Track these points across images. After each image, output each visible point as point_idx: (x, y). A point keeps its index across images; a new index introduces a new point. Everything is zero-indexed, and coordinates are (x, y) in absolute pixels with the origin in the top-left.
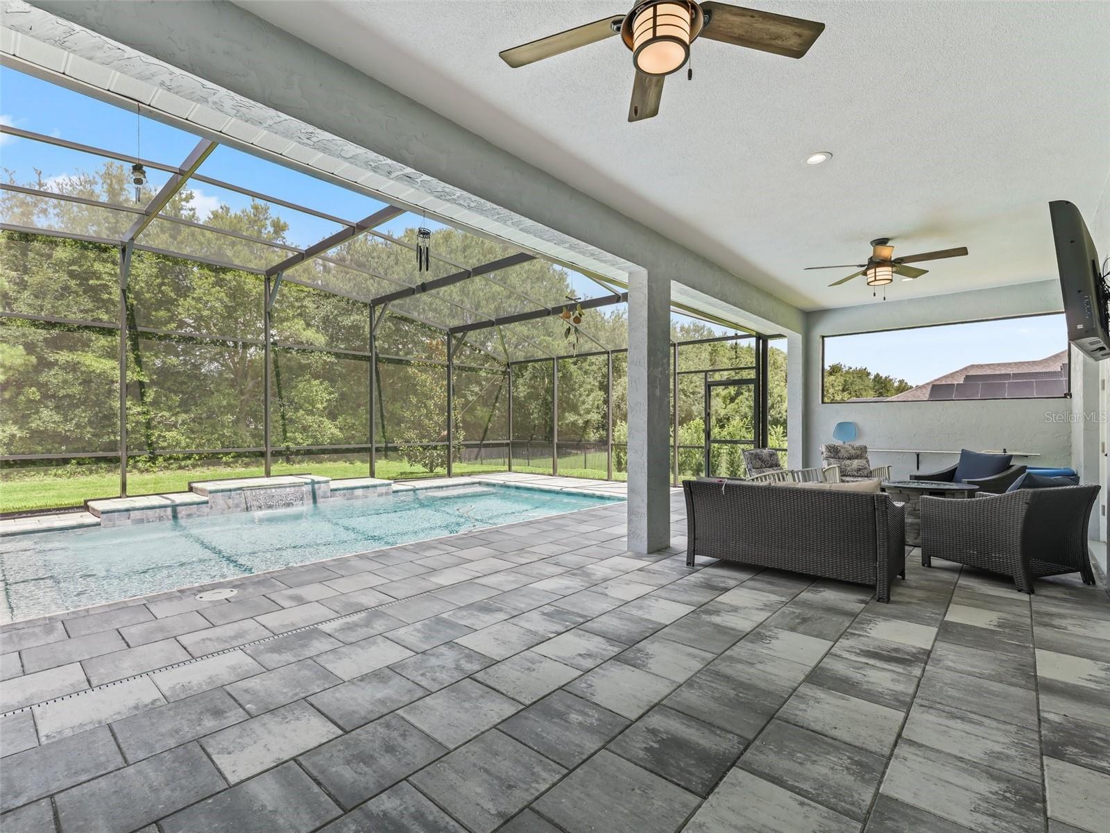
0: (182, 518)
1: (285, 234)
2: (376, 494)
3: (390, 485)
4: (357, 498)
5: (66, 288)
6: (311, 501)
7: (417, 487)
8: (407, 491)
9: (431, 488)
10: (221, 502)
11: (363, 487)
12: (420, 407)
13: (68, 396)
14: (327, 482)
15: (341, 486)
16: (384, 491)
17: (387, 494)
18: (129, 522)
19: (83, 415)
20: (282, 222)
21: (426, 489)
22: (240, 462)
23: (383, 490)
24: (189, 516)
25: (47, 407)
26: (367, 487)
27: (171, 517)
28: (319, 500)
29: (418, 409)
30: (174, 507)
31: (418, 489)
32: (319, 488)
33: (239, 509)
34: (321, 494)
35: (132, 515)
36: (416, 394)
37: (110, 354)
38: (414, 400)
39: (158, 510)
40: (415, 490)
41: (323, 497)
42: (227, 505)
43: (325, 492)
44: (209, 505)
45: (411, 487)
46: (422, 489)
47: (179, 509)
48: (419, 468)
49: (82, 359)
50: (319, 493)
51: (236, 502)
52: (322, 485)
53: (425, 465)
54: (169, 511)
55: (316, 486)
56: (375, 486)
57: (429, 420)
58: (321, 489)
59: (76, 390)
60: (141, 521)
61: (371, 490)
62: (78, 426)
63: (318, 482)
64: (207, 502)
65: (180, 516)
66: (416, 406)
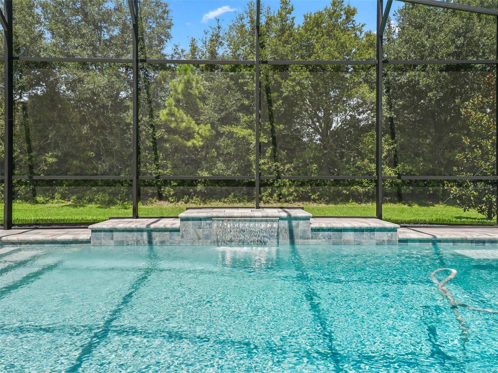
0: (156, 244)
1: (355, 18)
2: (374, 242)
3: (394, 230)
4: (347, 243)
5: (229, 87)
6: (288, 241)
7: (439, 237)
8: (421, 241)
9: (462, 241)
10: (192, 231)
11: (355, 230)
12: (473, 148)
13: (228, 153)
14: (307, 219)
15: (324, 225)
16: (386, 238)
17: (390, 242)
18: (112, 242)
19: (234, 165)
20: (352, 8)
21: (454, 241)
22: (322, 199)
23: (385, 236)
24: (162, 242)
25: (219, 160)
26: (361, 230)
27: (146, 242)
28: (298, 241)
29: (472, 150)
30: (150, 232)
31: (440, 241)
32: (297, 226)
33: (209, 241)
34: (300, 234)
35: (114, 236)
36: (468, 135)
37: (249, 126)
38: (467, 141)
39: (136, 233)
40: (435, 241)
41: (302, 238)
42: (198, 235)
43: (304, 231)
44: (180, 233)
45: (430, 237)
46: (446, 241)
47: (154, 234)
48: (473, 213)
49: (235, 131)
50: (298, 231)
51: (206, 233)
52: (301, 222)
53: (481, 211)
54: (145, 235)
55: (294, 223)
56: (372, 230)
57: (486, 162)
58: (300, 227)
59: (232, 149)
60: (121, 243)
61: (366, 235)
62: (233, 172)
63: (297, 218)
64: (178, 230)
65: (154, 242)
66: (469, 147)
